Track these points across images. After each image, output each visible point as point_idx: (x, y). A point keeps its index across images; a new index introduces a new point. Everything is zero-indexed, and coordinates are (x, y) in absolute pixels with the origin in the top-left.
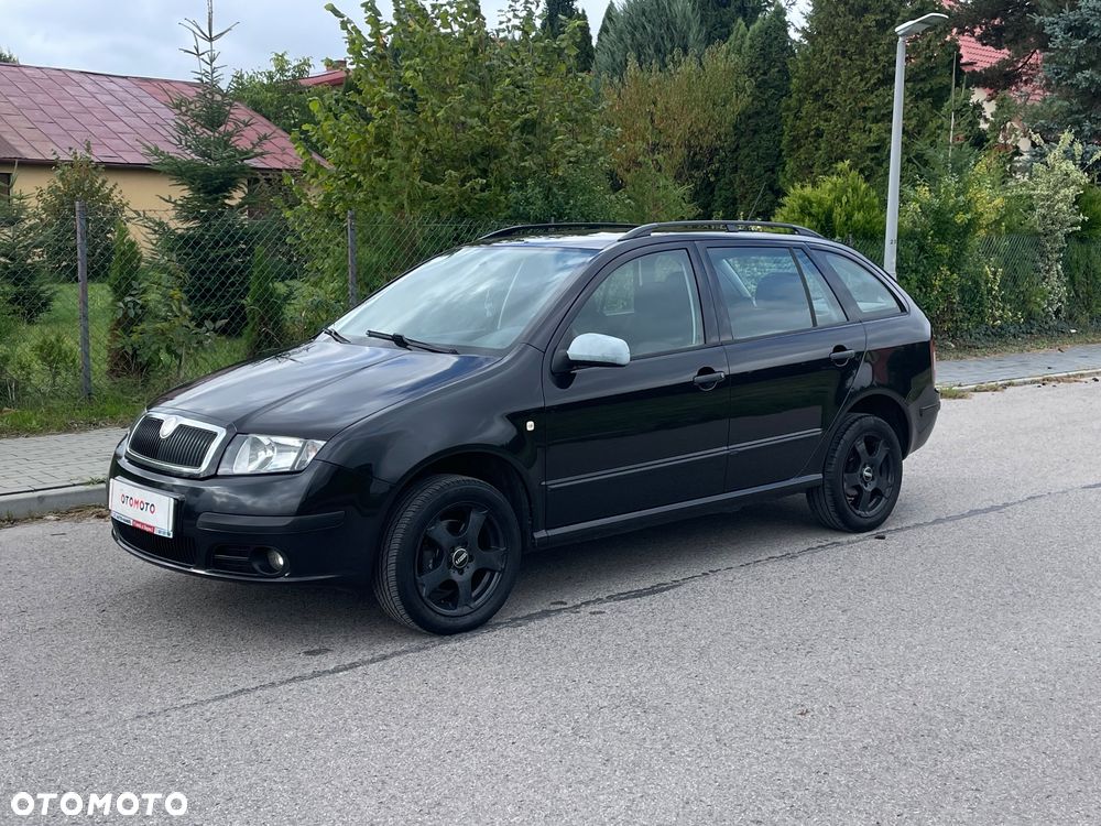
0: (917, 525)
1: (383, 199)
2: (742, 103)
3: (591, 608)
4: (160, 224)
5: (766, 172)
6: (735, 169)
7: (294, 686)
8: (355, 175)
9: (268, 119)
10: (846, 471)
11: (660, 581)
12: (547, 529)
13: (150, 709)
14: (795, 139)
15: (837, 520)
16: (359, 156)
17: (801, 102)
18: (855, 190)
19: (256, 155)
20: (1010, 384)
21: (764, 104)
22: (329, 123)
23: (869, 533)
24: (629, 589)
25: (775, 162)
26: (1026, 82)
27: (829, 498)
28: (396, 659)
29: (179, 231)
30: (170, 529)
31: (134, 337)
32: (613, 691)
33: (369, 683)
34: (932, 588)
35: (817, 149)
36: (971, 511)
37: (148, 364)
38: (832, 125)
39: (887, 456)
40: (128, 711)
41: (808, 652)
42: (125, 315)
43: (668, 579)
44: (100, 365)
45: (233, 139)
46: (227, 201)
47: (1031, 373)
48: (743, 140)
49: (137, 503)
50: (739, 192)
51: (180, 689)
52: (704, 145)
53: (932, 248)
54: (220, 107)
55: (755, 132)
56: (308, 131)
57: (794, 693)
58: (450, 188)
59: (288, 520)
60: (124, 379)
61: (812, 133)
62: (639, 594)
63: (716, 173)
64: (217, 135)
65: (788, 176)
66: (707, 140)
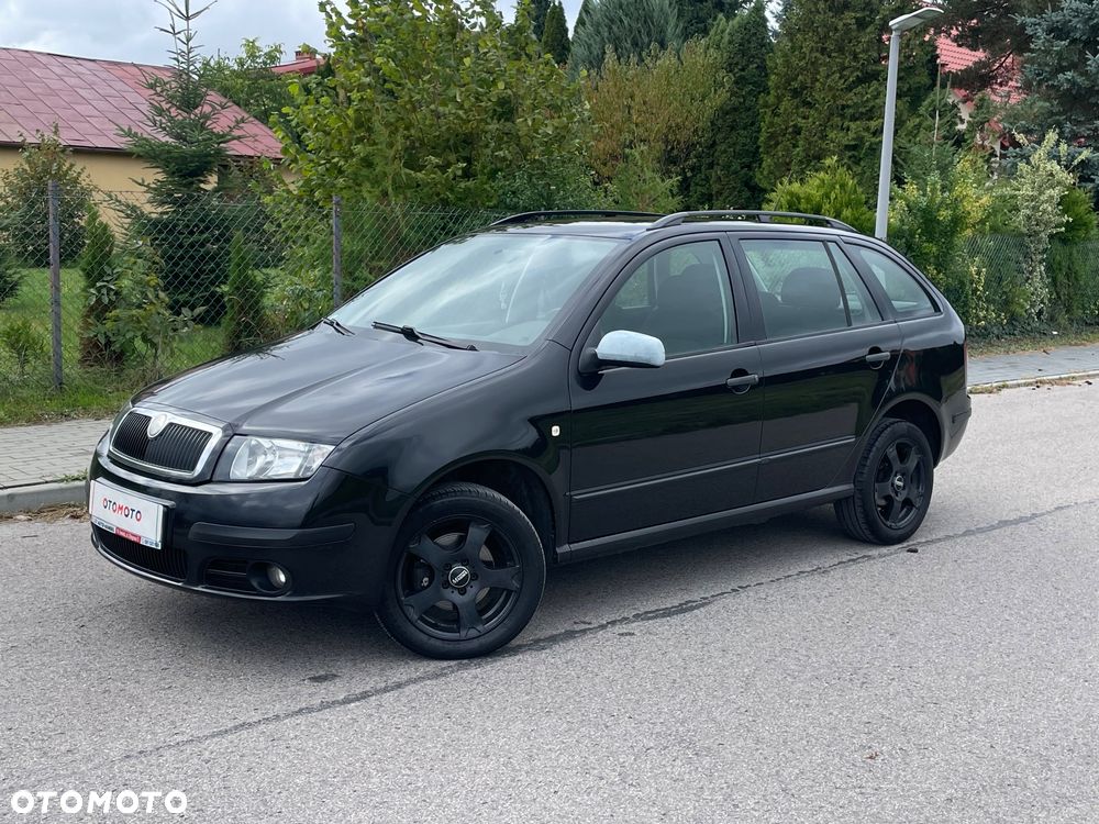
0: (948, 537)
1: (367, 186)
2: (720, 98)
3: (619, 629)
4: (134, 209)
5: (742, 168)
6: (711, 166)
7: (301, 719)
8: (336, 160)
9: (238, 105)
10: (877, 481)
11: (687, 598)
12: (569, 543)
13: (140, 748)
14: (772, 136)
15: (867, 532)
16: (340, 141)
17: (779, 99)
18: (843, 186)
19: (234, 139)
20: (1004, 387)
21: (742, 100)
22: (308, 107)
23: (900, 546)
24: (656, 608)
25: (753, 157)
26: (1001, 85)
27: (859, 510)
28: (412, 687)
29: (154, 216)
30: (159, 539)
31: (109, 324)
32: (658, 729)
33: (385, 717)
34: (979, 609)
35: (795, 146)
36: (1000, 522)
37: (122, 353)
38: (810, 122)
39: (918, 463)
40: (116, 748)
41: (863, 683)
42: (99, 301)
43: (696, 596)
44: (72, 352)
45: (209, 122)
46: (202, 185)
47: (1024, 375)
48: (720, 136)
49: (121, 508)
50: (715, 188)
51: (173, 723)
52: (682, 140)
53: (919, 247)
54: (196, 88)
55: (732, 128)
56: (287, 115)
57: (857, 732)
58: (433, 176)
59: (294, 532)
60: (97, 368)
61: (790, 130)
62: (668, 613)
63: (692, 169)
64: (192, 116)
65: (765, 173)
66: (683, 136)
